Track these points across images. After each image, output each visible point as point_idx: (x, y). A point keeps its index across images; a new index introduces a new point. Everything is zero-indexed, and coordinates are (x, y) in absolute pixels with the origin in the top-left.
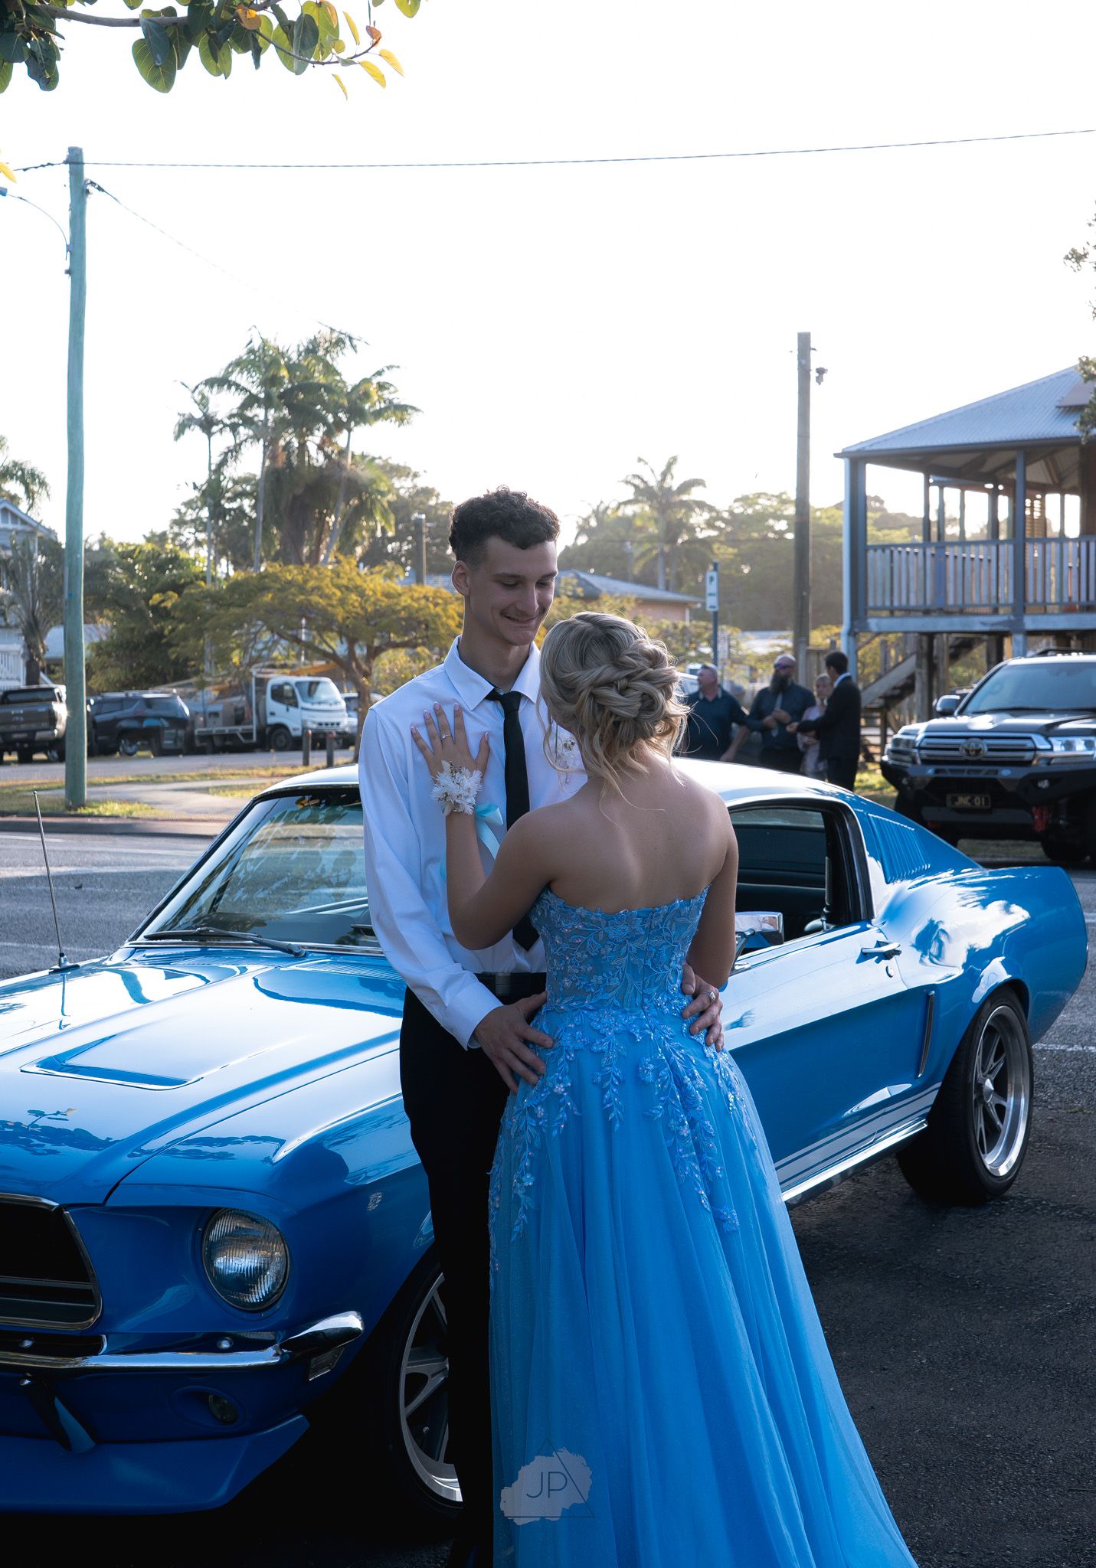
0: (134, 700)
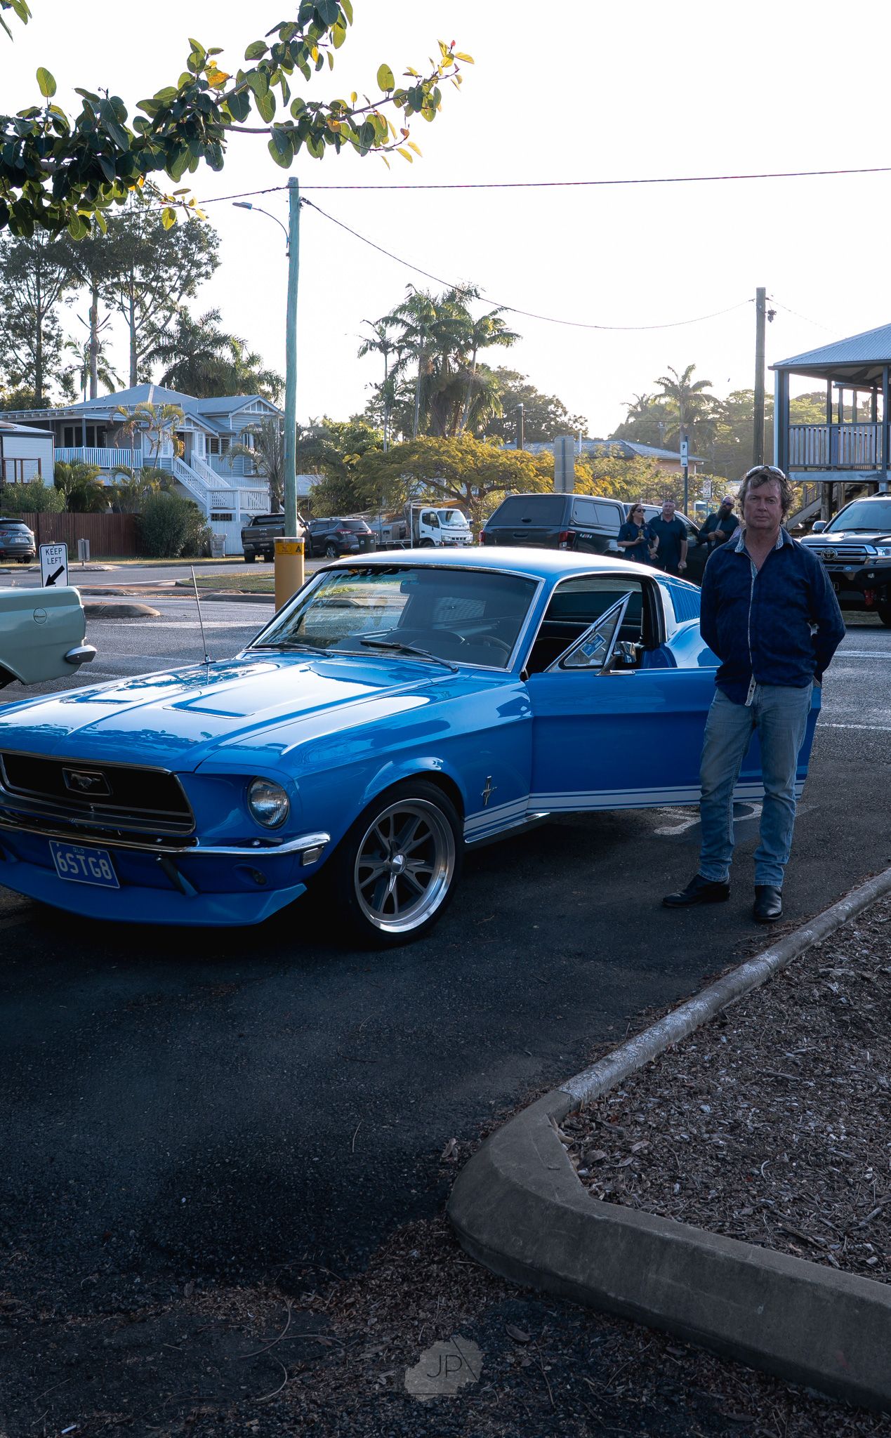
0: (336, 522)
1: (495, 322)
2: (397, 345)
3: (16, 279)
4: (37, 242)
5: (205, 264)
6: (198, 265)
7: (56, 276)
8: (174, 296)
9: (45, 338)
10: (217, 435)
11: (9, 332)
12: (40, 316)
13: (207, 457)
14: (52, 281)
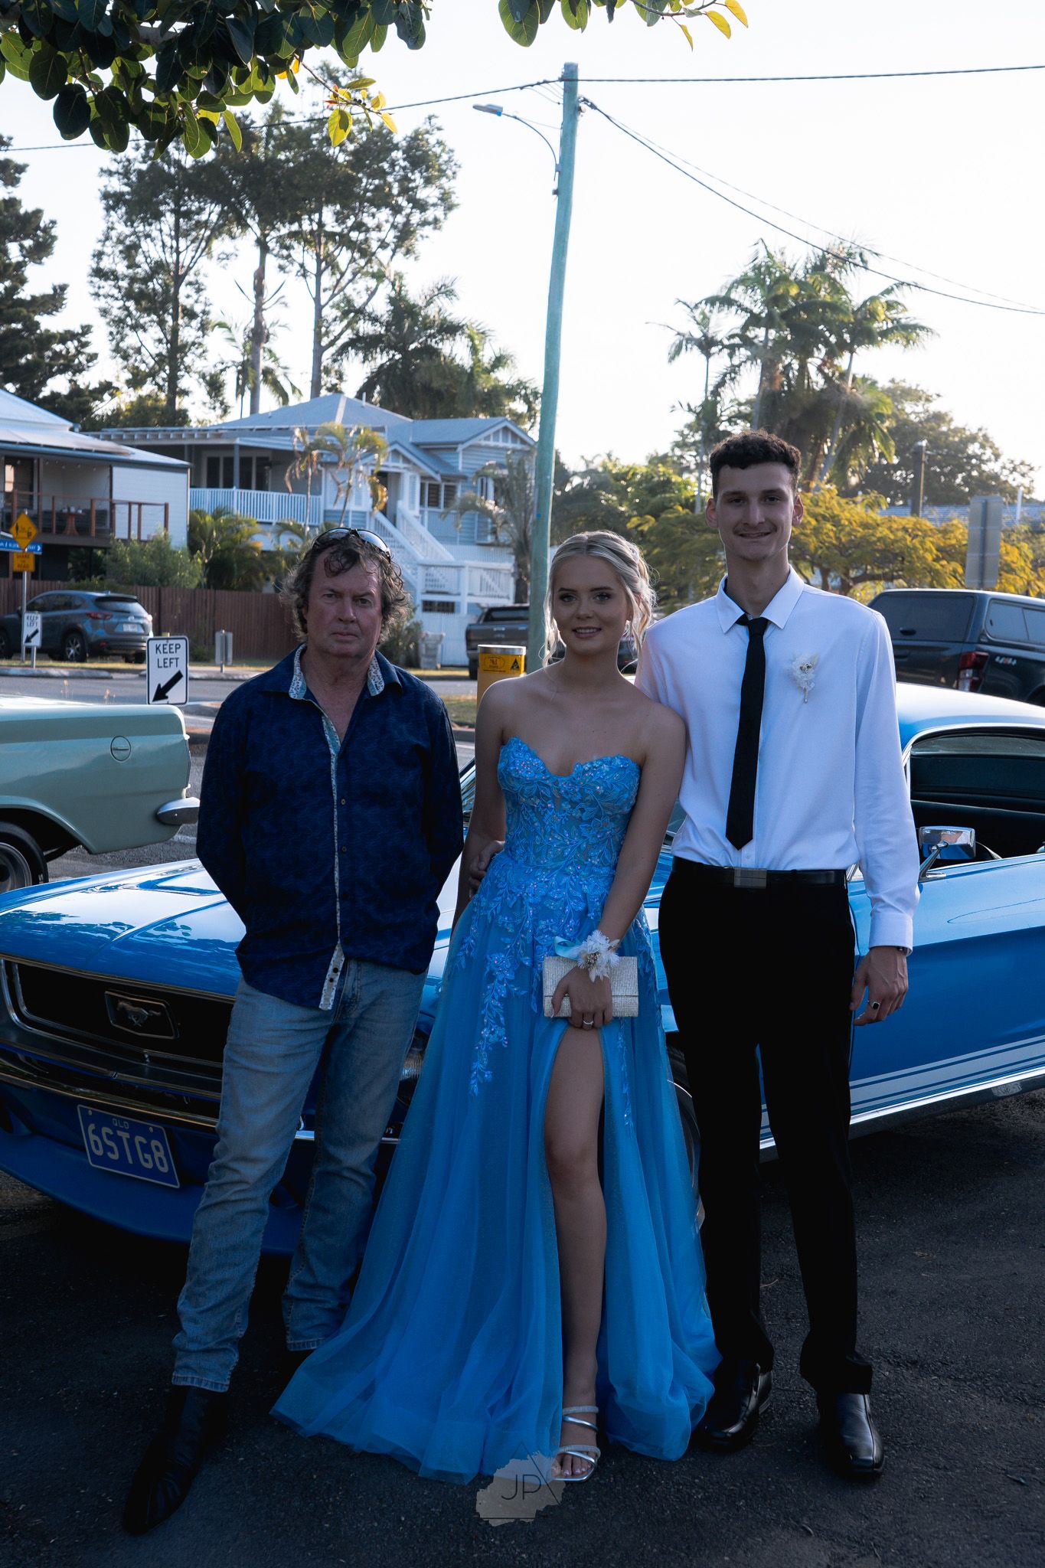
1: (890, 306)
2: (726, 342)
3: (144, 220)
4: (178, 163)
5: (434, 205)
6: (421, 206)
7: (204, 217)
8: (384, 255)
9: (185, 315)
10: (438, 478)
11: (131, 304)
12: (178, 280)
13: (421, 512)
14: (199, 225)
